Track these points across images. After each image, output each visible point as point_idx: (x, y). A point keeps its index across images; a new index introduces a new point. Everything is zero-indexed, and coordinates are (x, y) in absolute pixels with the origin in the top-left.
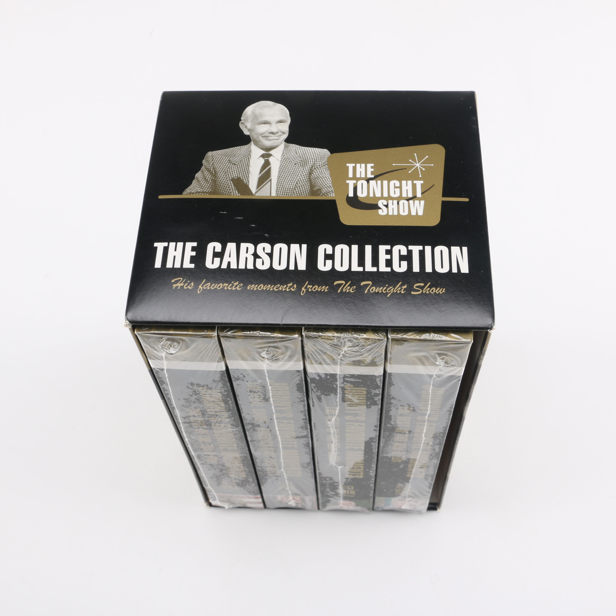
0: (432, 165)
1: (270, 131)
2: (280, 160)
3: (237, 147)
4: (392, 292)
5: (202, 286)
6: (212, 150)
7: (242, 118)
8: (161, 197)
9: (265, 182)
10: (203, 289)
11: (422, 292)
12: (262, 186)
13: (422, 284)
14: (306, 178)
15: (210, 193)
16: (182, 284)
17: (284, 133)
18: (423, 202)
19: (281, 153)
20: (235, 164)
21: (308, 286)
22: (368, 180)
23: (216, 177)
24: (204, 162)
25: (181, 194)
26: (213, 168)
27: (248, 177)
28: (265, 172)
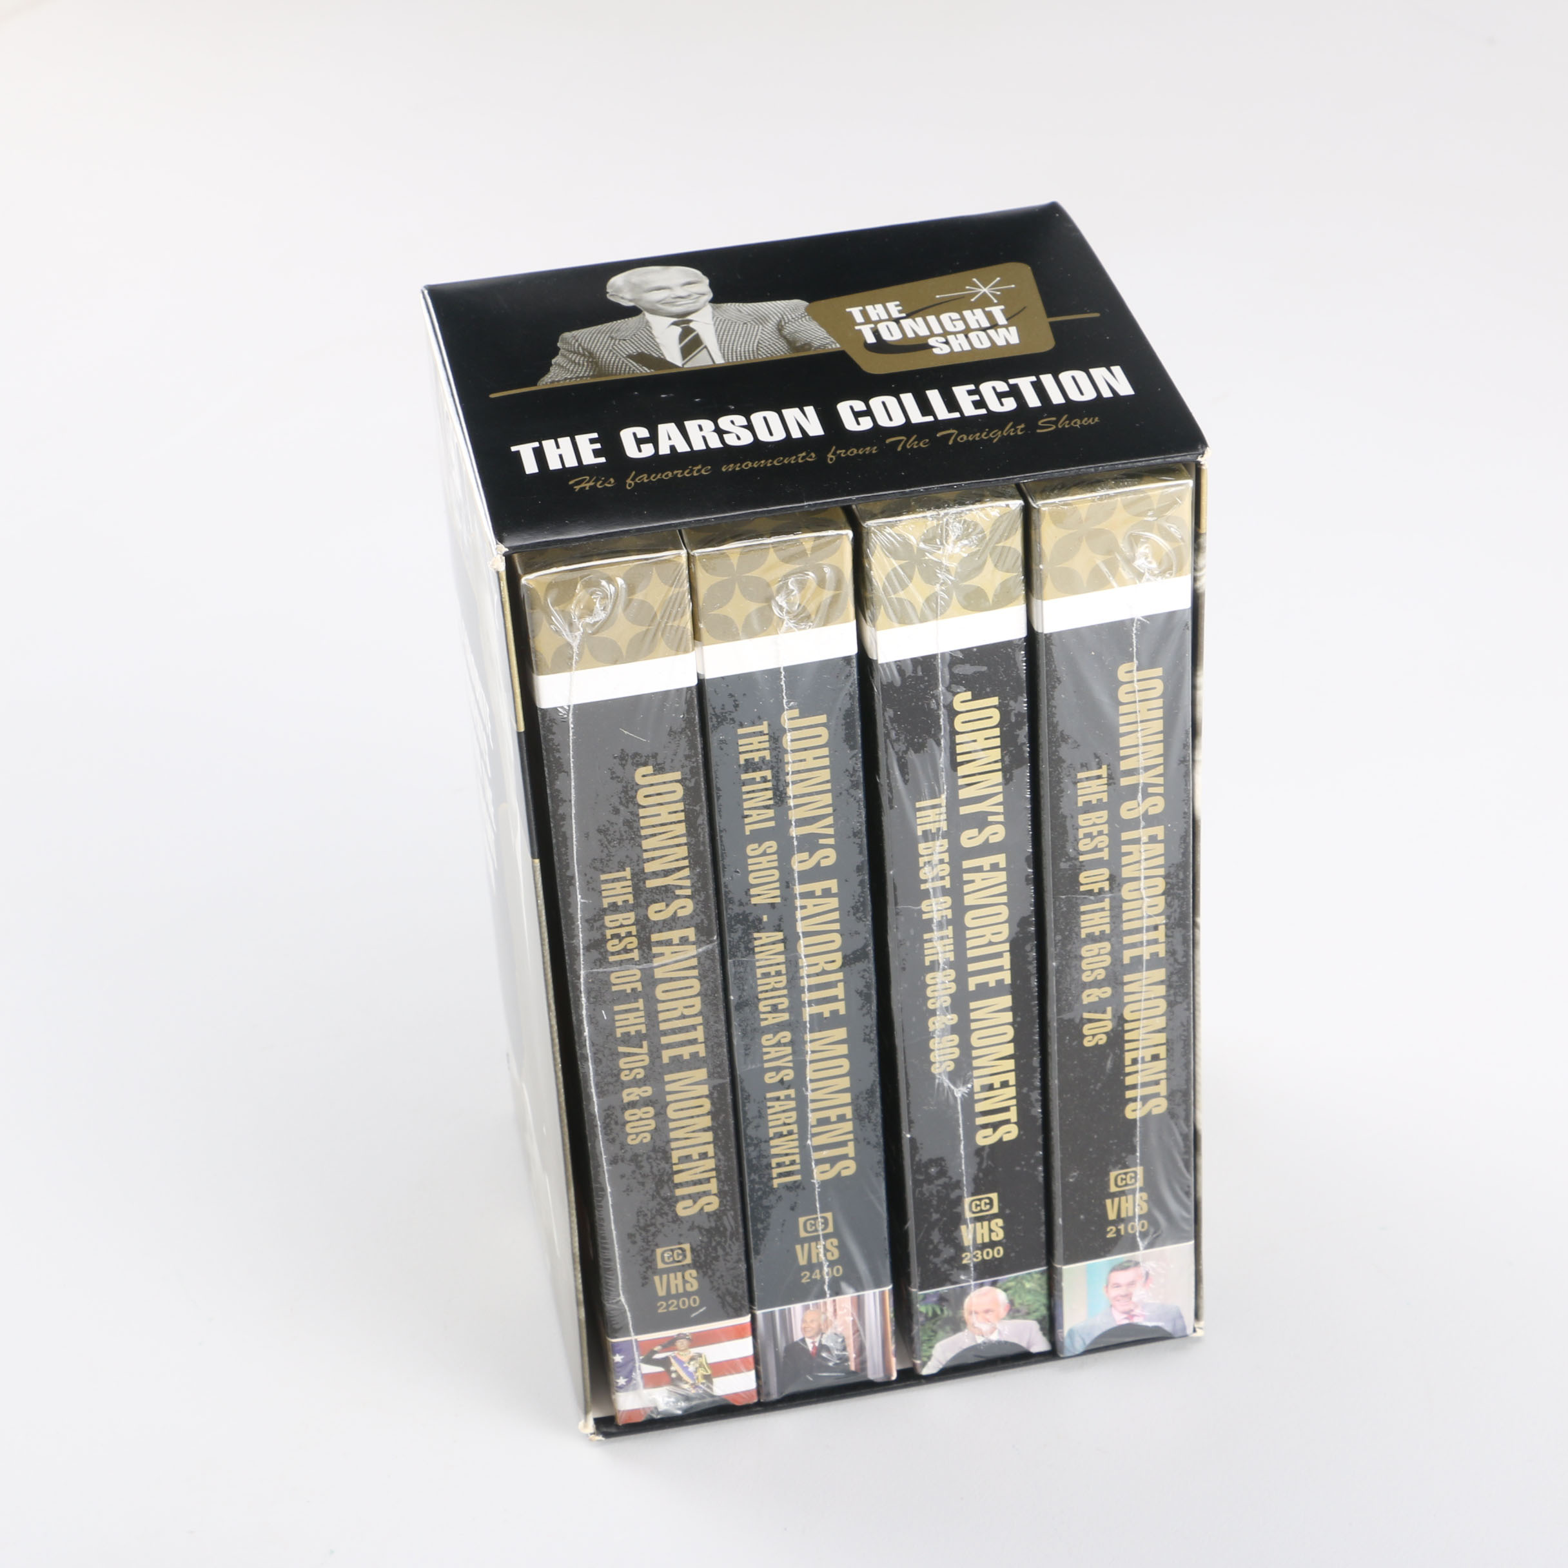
0: (1013, 286)
1: (673, 296)
2: (713, 323)
3: (619, 321)
4: (999, 436)
5: (633, 479)
6: (570, 330)
7: (608, 290)
8: (492, 396)
9: (694, 351)
10: (636, 483)
11: (1057, 427)
12: (691, 356)
13: (1054, 419)
14: (776, 335)
15: (593, 377)
16: (591, 484)
17: (703, 294)
18: (1013, 329)
19: (711, 316)
20: (624, 340)
21: (838, 452)
22: (897, 321)
23: (594, 358)
24: (559, 344)
25: (535, 385)
26: (583, 349)
27: (659, 350)
28: (690, 340)
